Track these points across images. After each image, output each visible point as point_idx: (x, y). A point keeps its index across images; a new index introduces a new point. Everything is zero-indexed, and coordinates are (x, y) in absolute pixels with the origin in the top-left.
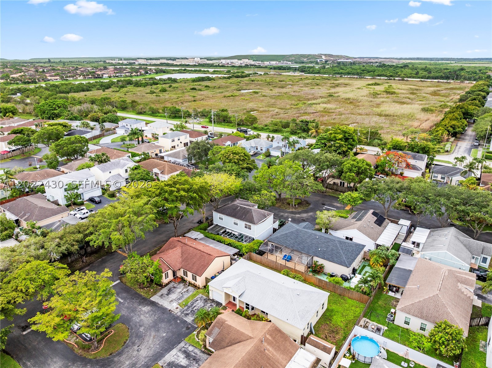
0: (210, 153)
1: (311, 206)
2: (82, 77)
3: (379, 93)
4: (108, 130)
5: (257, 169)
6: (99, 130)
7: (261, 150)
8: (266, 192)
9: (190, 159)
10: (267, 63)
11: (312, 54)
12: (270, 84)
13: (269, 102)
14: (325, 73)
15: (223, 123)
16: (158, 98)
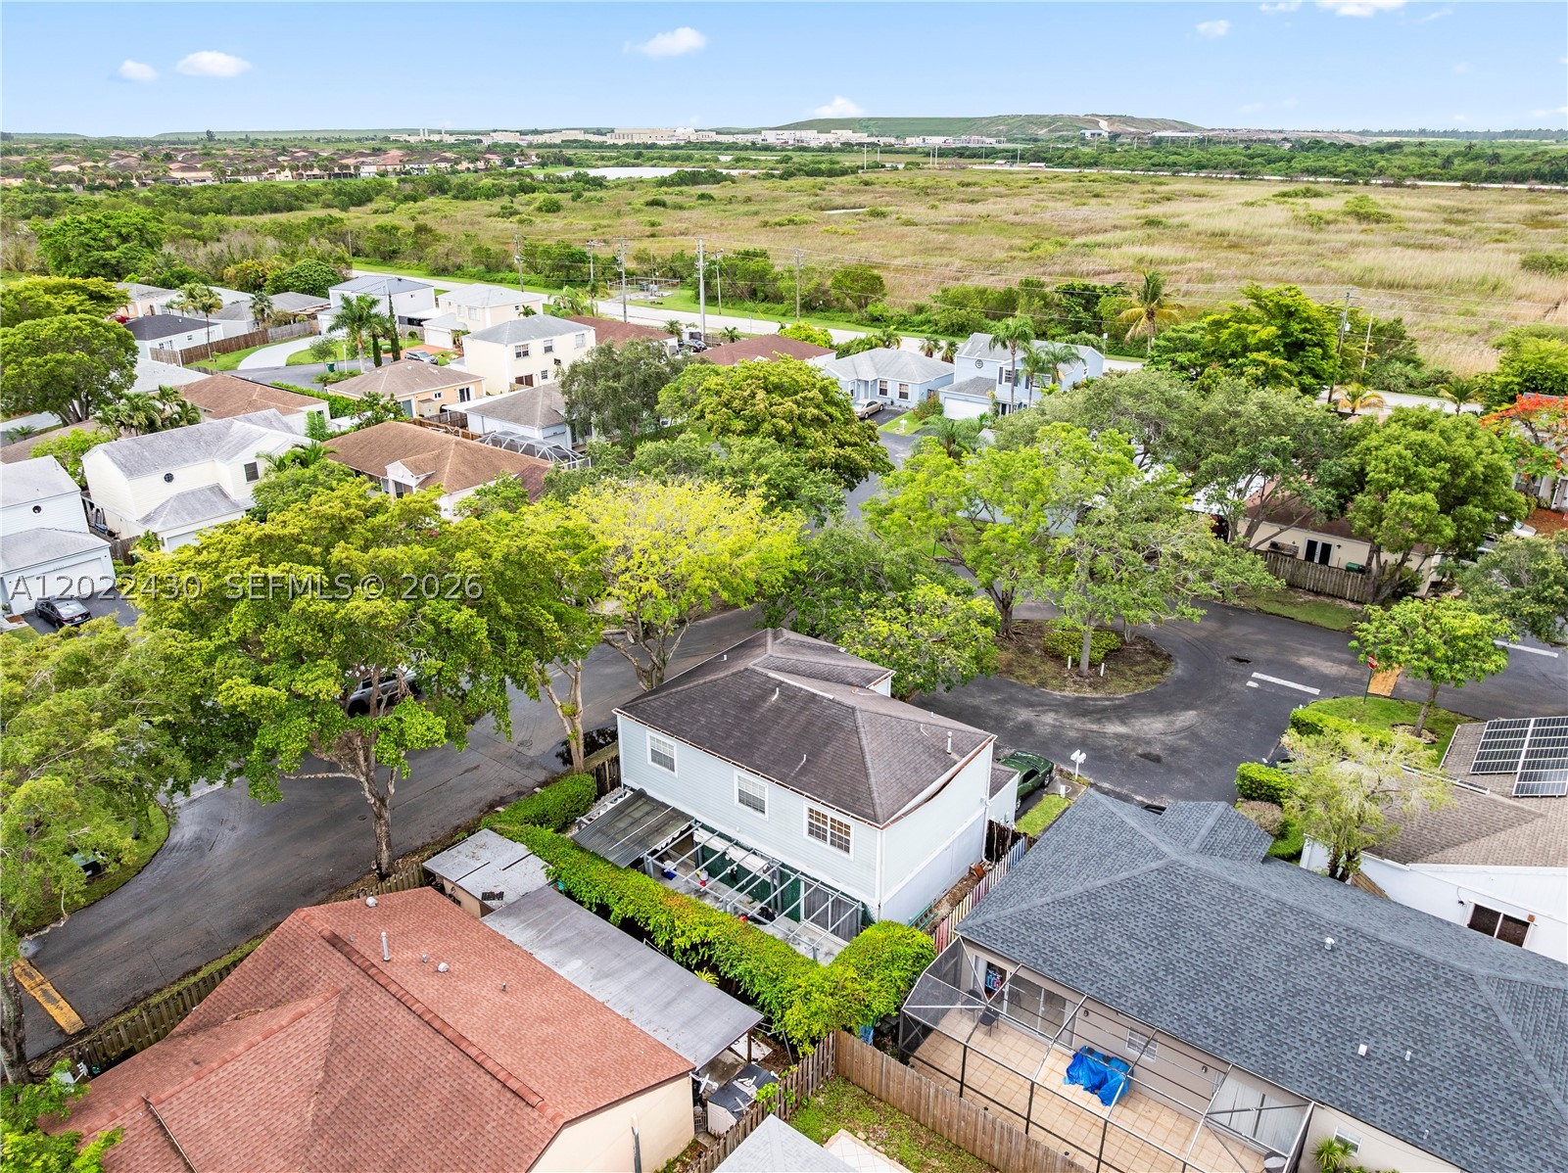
0: (663, 395)
1: (1178, 670)
2: (287, 172)
3: (1330, 217)
4: (285, 320)
5: (887, 469)
6: (251, 317)
7: (903, 395)
8: (940, 592)
9: (580, 429)
10: (913, 141)
11: (1067, 112)
12: (927, 194)
13: (928, 242)
14: (1116, 165)
15: (749, 304)
16: (526, 229)
